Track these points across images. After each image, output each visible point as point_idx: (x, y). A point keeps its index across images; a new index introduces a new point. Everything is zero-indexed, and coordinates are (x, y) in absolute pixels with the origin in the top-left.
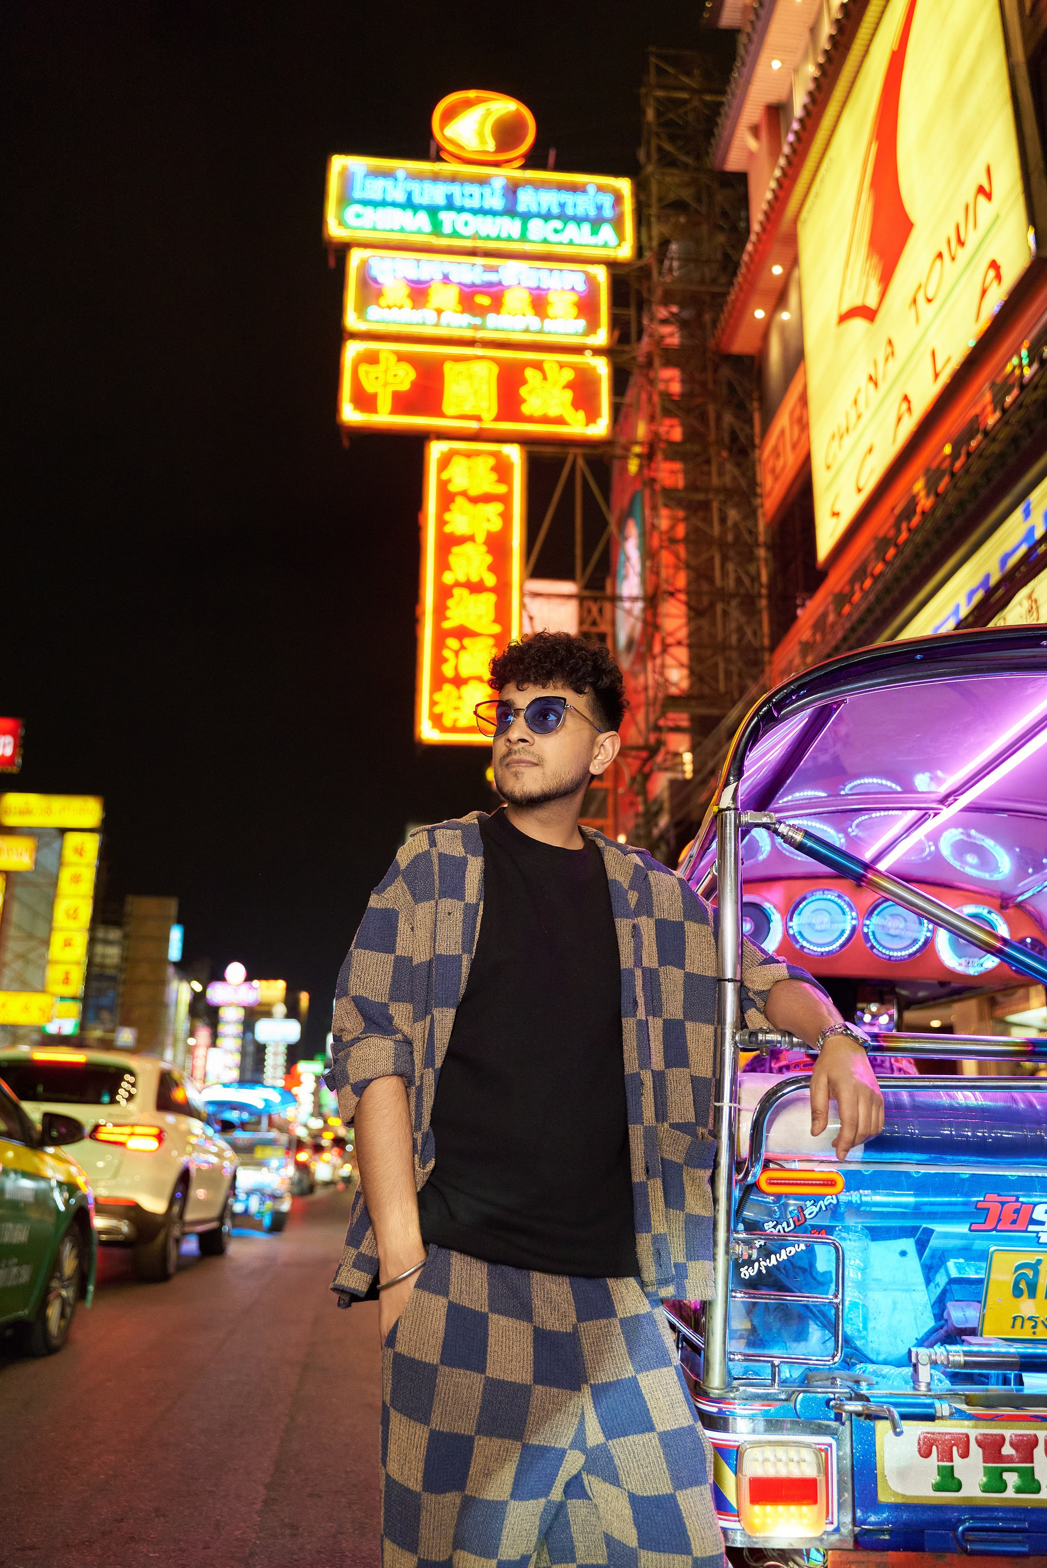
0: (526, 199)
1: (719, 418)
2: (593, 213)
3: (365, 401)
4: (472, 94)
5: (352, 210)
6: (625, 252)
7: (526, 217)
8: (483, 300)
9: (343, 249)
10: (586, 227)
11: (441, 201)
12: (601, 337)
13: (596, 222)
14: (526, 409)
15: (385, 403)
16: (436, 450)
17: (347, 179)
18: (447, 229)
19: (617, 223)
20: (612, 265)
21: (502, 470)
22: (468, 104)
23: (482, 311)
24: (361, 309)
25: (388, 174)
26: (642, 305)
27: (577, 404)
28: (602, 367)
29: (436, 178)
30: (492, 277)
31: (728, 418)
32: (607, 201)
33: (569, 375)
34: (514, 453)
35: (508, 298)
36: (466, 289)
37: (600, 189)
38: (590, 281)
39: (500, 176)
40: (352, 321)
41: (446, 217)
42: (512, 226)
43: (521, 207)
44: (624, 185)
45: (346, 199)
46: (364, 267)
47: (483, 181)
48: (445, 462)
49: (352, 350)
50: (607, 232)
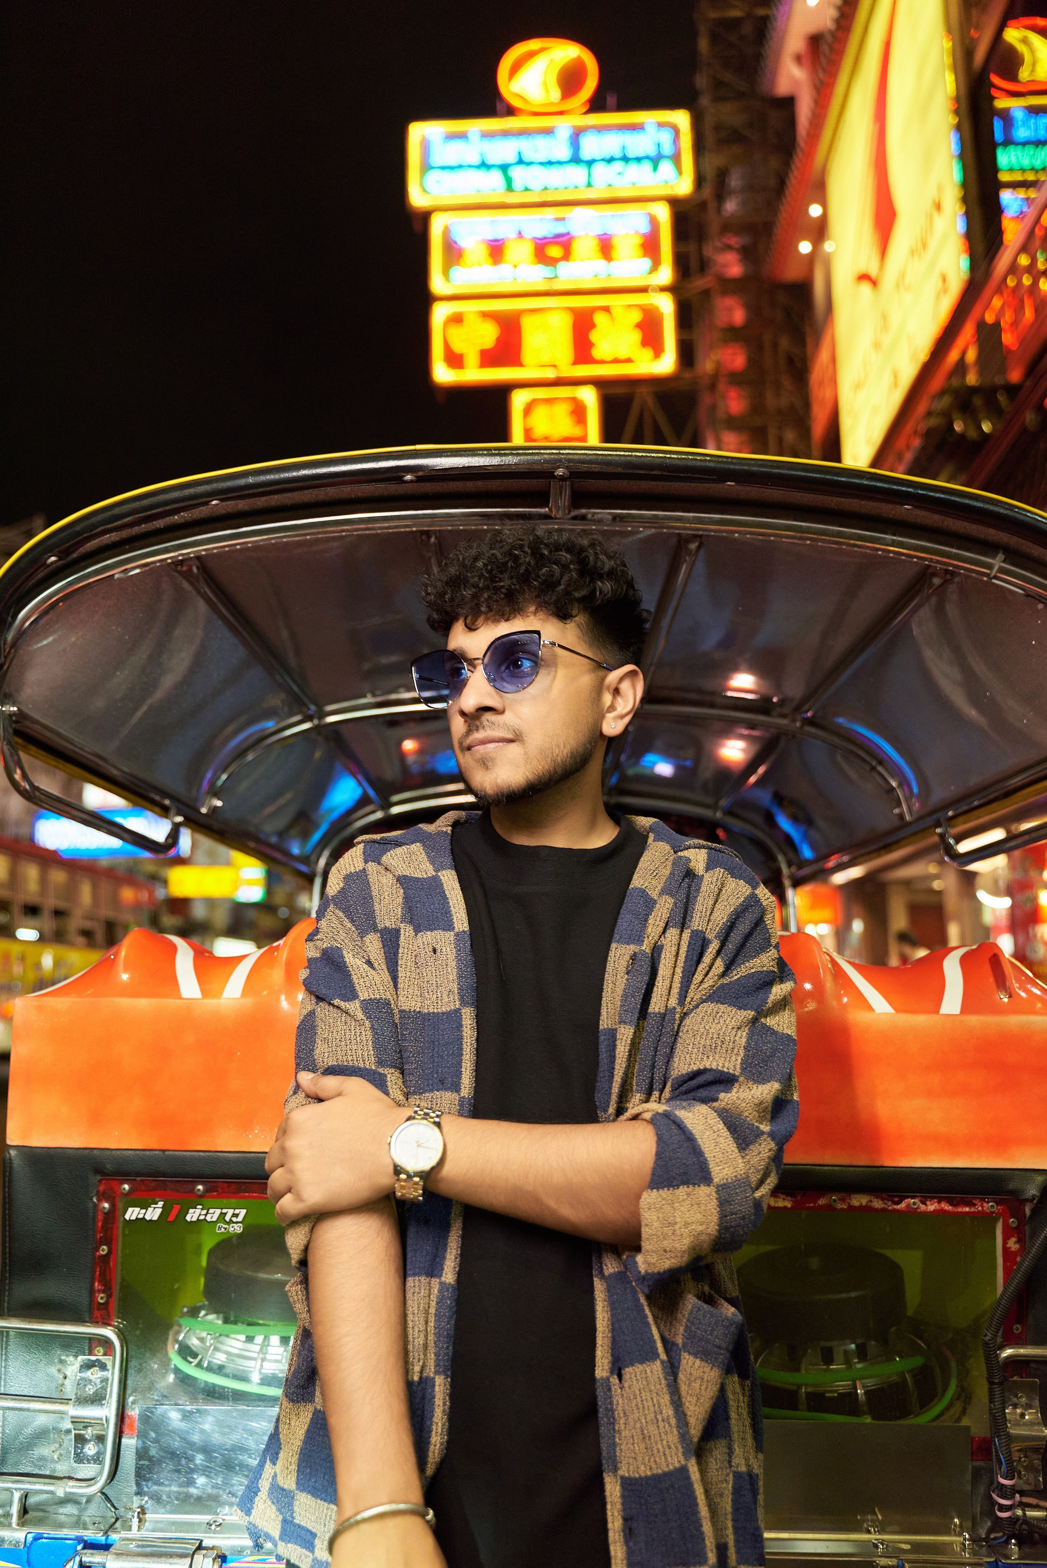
0: (591, 146)
1: (775, 345)
2: (653, 152)
3: (455, 360)
4: (533, 44)
5: (432, 176)
6: (684, 186)
7: (590, 163)
8: (554, 251)
9: (425, 217)
10: (647, 166)
11: (512, 158)
12: (666, 274)
13: (655, 160)
14: (597, 353)
15: (472, 358)
16: (519, 400)
17: (425, 146)
18: (517, 185)
19: (676, 158)
20: (674, 202)
21: (578, 412)
22: (532, 54)
23: (552, 262)
24: (446, 273)
25: (463, 136)
26: (701, 237)
27: (645, 343)
28: (666, 305)
29: (506, 133)
30: (560, 229)
31: (784, 343)
32: (666, 138)
33: (636, 317)
34: (589, 396)
35: (577, 247)
36: (539, 242)
37: (661, 125)
38: (654, 222)
39: (564, 126)
40: (437, 284)
41: (516, 173)
42: (578, 174)
43: (585, 155)
44: (682, 118)
45: (426, 167)
46: (447, 233)
47: (548, 131)
48: (528, 410)
49: (439, 313)
50: (666, 167)
